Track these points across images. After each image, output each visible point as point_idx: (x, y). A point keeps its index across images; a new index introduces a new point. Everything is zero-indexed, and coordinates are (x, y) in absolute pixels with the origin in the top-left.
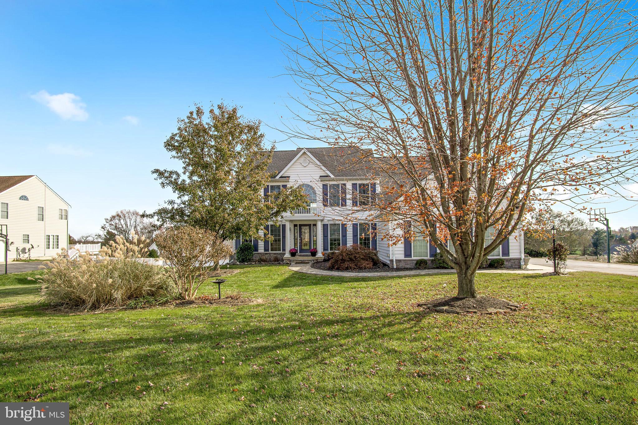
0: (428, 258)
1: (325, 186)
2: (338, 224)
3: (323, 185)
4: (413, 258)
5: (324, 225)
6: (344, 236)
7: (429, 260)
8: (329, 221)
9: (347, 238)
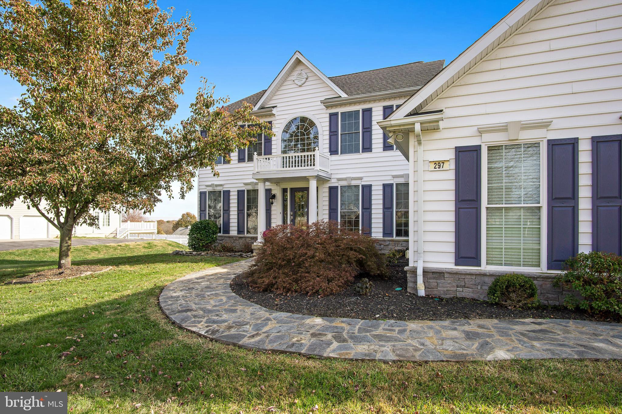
0: (543, 269)
1: (333, 117)
2: (355, 186)
3: (331, 115)
4: (485, 267)
5: (331, 188)
6: (367, 207)
7: (545, 278)
8: (339, 180)
9: (373, 212)
